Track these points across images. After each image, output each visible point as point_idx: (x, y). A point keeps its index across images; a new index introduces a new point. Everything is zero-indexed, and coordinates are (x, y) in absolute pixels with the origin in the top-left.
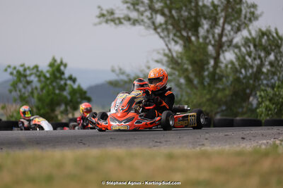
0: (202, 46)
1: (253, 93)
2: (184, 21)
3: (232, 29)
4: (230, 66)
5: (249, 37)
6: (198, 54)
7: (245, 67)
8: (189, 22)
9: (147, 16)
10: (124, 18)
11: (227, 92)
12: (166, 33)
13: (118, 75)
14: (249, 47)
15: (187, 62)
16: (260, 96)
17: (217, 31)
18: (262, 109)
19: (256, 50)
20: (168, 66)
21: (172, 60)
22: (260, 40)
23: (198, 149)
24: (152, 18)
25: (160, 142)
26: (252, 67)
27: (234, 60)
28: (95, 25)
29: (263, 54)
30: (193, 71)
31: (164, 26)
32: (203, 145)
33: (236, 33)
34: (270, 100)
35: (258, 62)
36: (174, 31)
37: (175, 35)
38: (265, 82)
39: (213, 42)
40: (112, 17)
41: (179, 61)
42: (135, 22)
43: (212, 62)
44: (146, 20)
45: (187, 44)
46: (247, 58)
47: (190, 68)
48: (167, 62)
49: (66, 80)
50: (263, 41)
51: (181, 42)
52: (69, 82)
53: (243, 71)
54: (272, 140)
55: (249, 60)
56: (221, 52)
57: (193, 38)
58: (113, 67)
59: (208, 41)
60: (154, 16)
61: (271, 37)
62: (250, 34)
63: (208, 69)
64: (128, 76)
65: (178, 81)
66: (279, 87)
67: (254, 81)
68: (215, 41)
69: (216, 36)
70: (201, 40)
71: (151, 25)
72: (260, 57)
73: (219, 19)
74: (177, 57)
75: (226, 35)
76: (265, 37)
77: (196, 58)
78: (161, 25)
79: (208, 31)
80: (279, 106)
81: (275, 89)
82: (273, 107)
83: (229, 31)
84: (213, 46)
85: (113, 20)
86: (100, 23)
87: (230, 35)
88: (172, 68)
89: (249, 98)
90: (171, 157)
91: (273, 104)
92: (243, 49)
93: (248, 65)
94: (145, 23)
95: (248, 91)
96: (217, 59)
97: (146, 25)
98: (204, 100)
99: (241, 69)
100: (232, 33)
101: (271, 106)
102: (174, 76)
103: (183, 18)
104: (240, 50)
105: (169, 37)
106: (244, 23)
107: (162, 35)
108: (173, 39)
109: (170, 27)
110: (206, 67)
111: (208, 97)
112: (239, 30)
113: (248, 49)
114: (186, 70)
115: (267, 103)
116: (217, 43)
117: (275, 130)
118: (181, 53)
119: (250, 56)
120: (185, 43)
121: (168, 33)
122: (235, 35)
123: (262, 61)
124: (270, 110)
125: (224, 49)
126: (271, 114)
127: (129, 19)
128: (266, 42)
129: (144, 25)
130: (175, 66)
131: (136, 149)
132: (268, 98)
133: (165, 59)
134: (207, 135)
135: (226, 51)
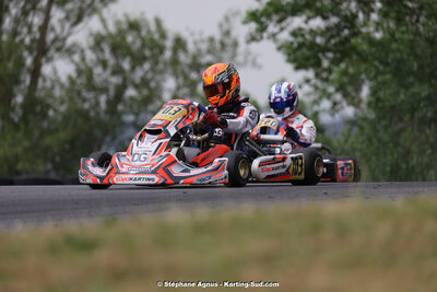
1: (108, 139)
3: (67, 18)
5: (103, 32)
14: (102, 50)
19: (115, 57)
22: (124, 39)
26: (104, 90)
27: (74, 74)
29: (126, 65)
33: (75, 24)
35: (115, 80)
39: (28, 42)
43: (28, 81)
46: (98, 70)
50: (130, 39)
53: (90, 95)
56: (44, 60)
59: (18, 39)
61: (144, 33)
62: (105, 26)
68: (33, 41)
69: (35, 29)
70: (5, 38)
72: (118, 71)
75: (53, 29)
76: (134, 33)
79: (17, 21)
83: (61, 21)
84: (30, 49)
87: (63, 28)
92: (90, 56)
95: (98, 133)
96: (36, 73)
98: (19, 149)
100: (67, 25)
104: (83, 59)
106: (91, 6)
110: (15, 90)
111: (26, 143)
112: (79, 19)
113: (100, 54)
116: (35, 45)
119: (104, 64)
123: (125, 79)
125: (52, 52)
128: (134, 42)
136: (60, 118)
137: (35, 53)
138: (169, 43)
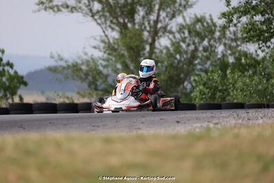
0: (138, 32)
1: (188, 78)
2: (120, 8)
3: (167, 16)
4: (165, 51)
5: (184, 24)
6: (134, 40)
7: (180, 53)
8: (125, 9)
9: (85, 4)
10: (62, 6)
11: (162, 77)
12: (103, 20)
13: (56, 61)
14: (184, 33)
15: (124, 48)
16: (195, 80)
17: (153, 17)
18: (196, 94)
19: (190, 36)
20: (105, 52)
21: (109, 47)
22: (194, 26)
23: (134, 133)
24: (89, 5)
25: (98, 126)
26: (186, 52)
27: (169, 46)
28: (34, 12)
29: (197, 40)
30: (130, 57)
31: (101, 13)
32: (139, 129)
33: (171, 19)
34: (204, 85)
35: (192, 47)
36: (111, 19)
37: (111, 22)
38: (199, 67)
39: (148, 28)
40: (51, 4)
41: (116, 47)
42: (73, 9)
43: (148, 48)
44: (84, 7)
45: (123, 30)
46: (182, 44)
47: (126, 54)
48: (104, 48)
49: (4, 66)
50: (198, 26)
51: (117, 28)
52: (7, 68)
53: (178, 57)
54: (206, 123)
55: (184, 46)
56: (156, 38)
57: (129, 25)
58: (51, 53)
59: (143, 27)
60: (91, 3)
61: (205, 24)
62: (185, 20)
63: (144, 54)
64: (66, 61)
65: (116, 66)
66: (212, 72)
67: (189, 66)
68: (150, 27)
69: (152, 22)
70: (137, 27)
71: (88, 12)
72: (194, 43)
73: (155, 5)
74: (114, 43)
75: (161, 21)
76: (200, 24)
77: (132, 44)
78: (98, 12)
79: (143, 18)
80: (212, 90)
81: (209, 74)
82: (206, 91)
83: (164, 18)
84: (148, 32)
85: (51, 8)
86: (39, 11)
87: (165, 21)
88: (109, 54)
89: (183, 83)
90: (108, 141)
91: (207, 88)
92: (178, 36)
93: (182, 51)
94: (83, 10)
95: (182, 76)
96: (152, 45)
97: (84, 12)
99: (176, 54)
100: (167, 19)
101: (205, 90)
102: (111, 61)
103: (119, 5)
104: (174, 37)
105: (106, 24)
106: (179, 10)
107: (99, 21)
108: (110, 26)
109: (107, 14)
110: (142, 53)
112: (173, 16)
113: (182, 35)
114: (123, 56)
115: (201, 87)
116: (152, 30)
117: (208, 113)
118: (117, 40)
119: (184, 42)
120: (121, 29)
121: (106, 20)
122: (170, 22)
123: (196, 47)
124: (204, 94)
125: (159, 35)
126: (205, 98)
127: (68, 7)
128: (200, 27)
129: (82, 13)
130: (111, 52)
131: (74, 133)
132: (202, 82)
133: (102, 45)
134: (143, 119)
135: (161, 36)
136: (164, 69)
137: (152, 34)
138: (218, 29)
